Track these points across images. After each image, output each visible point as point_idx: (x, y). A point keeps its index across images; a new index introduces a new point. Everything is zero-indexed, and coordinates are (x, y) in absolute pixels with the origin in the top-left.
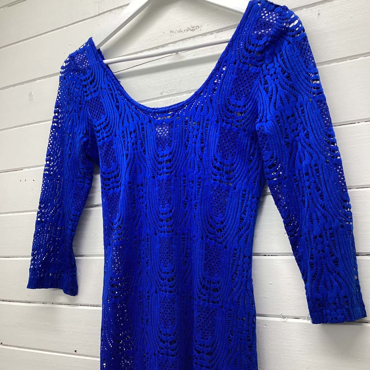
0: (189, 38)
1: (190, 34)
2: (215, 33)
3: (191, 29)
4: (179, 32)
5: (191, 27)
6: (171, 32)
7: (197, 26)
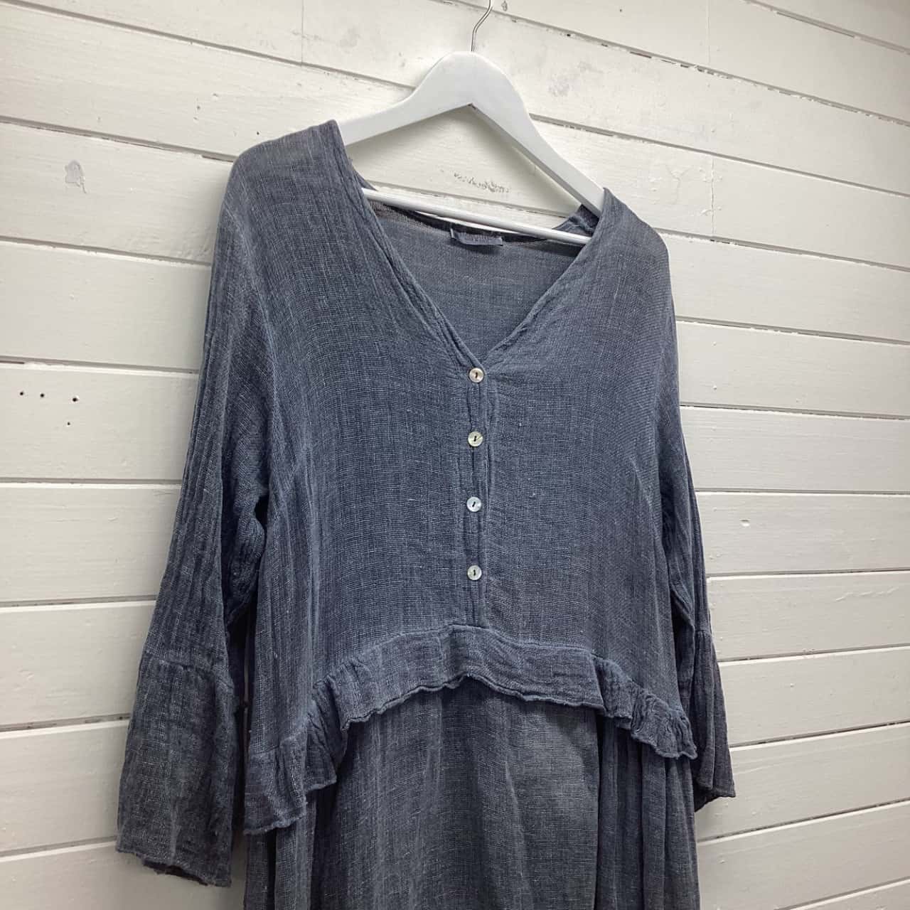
0: (485, 201)
1: (487, 194)
2: (525, 211)
3: (492, 187)
4: (470, 182)
5: (490, 184)
6: (455, 176)
7: (501, 188)
